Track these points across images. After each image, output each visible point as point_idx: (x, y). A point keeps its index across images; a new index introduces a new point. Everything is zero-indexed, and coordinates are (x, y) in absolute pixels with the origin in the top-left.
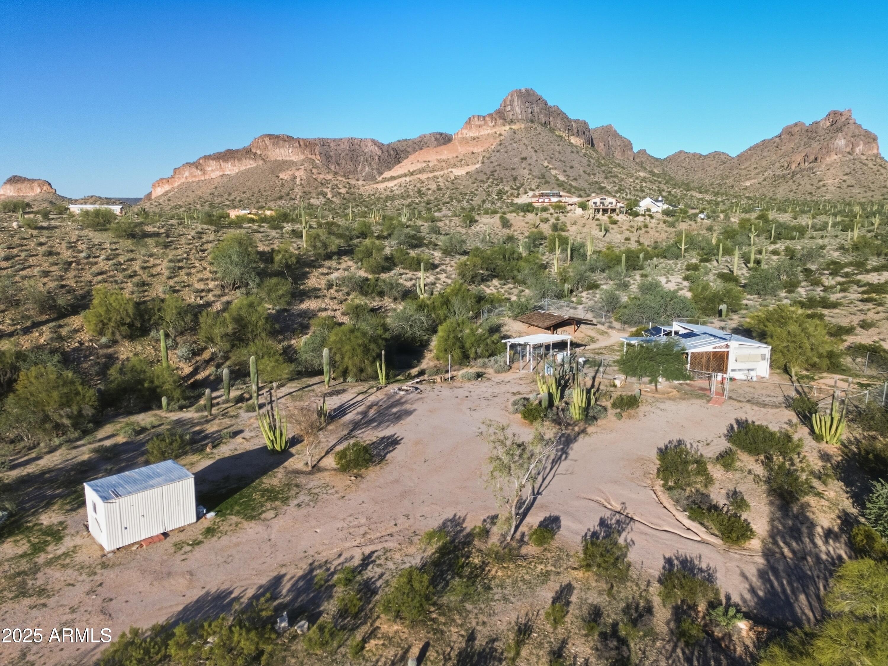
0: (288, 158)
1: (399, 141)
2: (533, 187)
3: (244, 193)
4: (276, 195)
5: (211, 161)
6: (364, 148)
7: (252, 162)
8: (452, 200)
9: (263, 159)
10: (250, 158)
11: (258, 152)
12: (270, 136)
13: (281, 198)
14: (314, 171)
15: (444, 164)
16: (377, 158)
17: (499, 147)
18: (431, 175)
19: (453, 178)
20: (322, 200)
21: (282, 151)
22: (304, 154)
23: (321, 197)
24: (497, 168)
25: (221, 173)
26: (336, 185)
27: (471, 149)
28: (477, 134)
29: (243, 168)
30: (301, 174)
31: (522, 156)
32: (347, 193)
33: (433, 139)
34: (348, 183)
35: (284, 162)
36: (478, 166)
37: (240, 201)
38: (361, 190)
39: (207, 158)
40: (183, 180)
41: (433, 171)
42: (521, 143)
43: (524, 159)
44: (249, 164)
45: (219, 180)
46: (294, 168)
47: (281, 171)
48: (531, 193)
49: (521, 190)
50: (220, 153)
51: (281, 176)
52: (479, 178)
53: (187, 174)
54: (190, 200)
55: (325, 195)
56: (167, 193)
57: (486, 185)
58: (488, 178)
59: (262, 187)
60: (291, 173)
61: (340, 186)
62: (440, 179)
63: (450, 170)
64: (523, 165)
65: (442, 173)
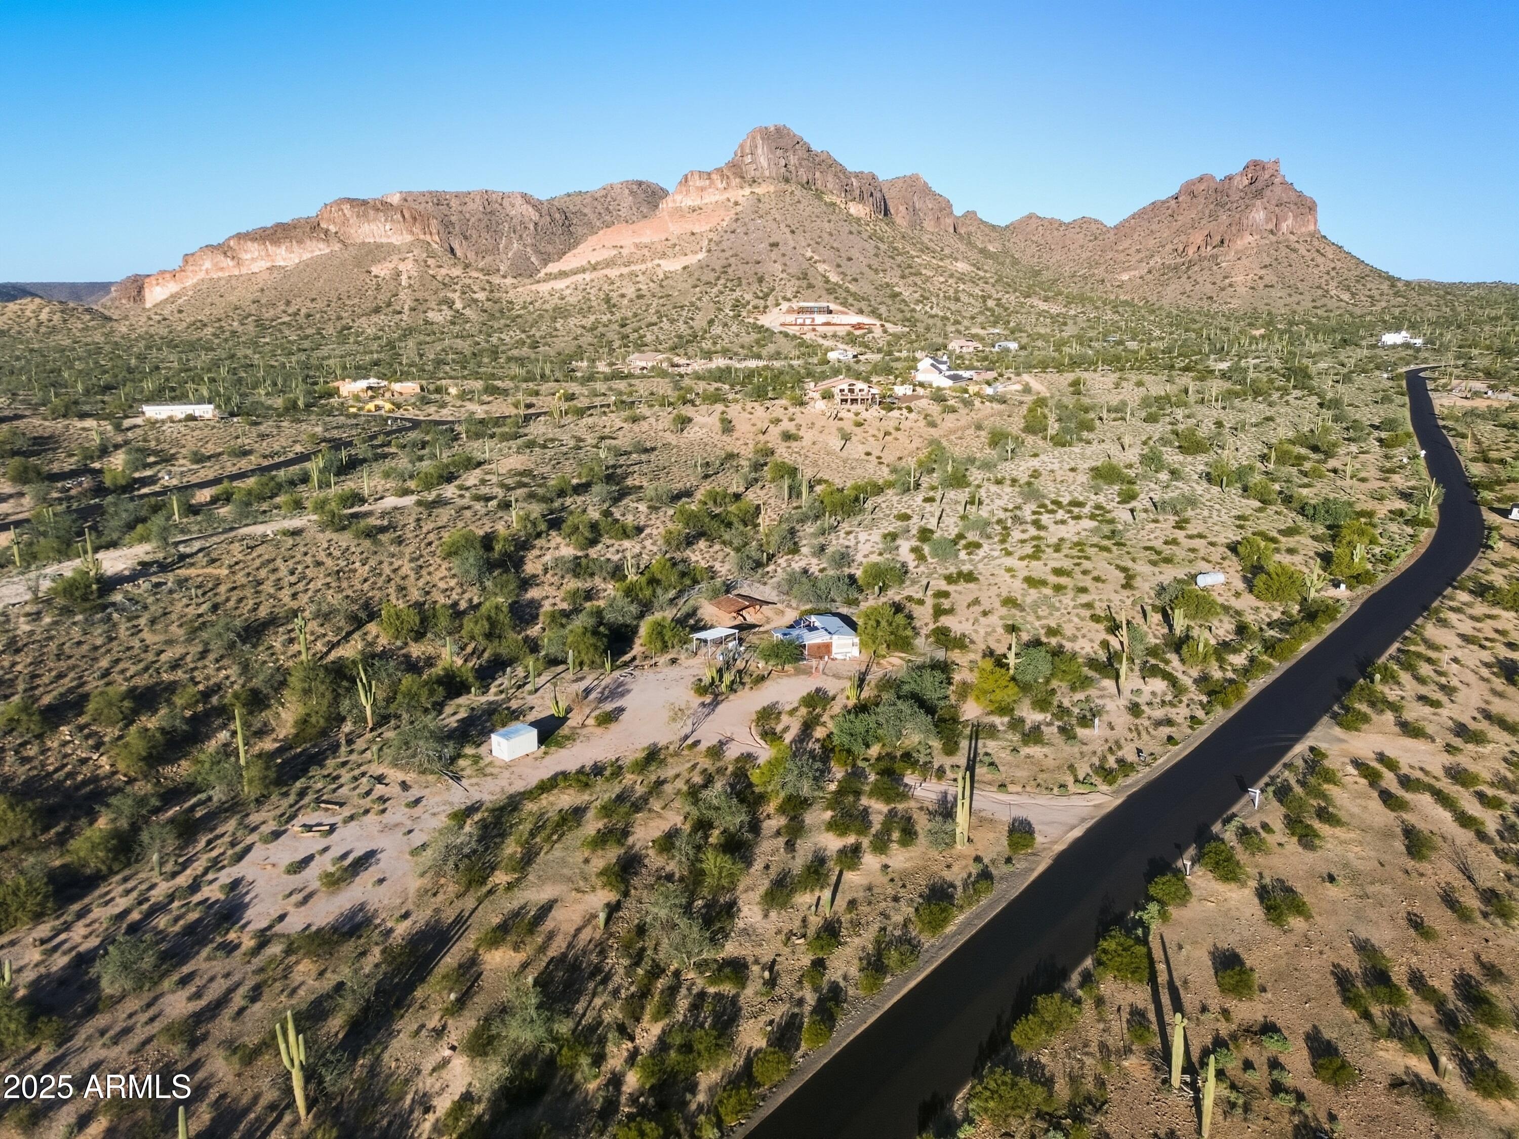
0: (384, 240)
1: (569, 195)
2: (789, 295)
3: (313, 300)
4: (369, 305)
5: (249, 243)
6: (509, 208)
7: (322, 245)
8: (660, 317)
9: (341, 241)
10: (319, 239)
11: (333, 228)
12: (352, 202)
13: (377, 310)
14: (431, 261)
15: (645, 251)
16: (532, 227)
17: (734, 225)
18: (625, 270)
19: (661, 276)
20: (448, 313)
21: (373, 226)
22: (412, 232)
23: (444, 307)
24: (732, 260)
25: (269, 264)
26: (469, 286)
27: (689, 227)
28: (697, 202)
29: (306, 256)
30: (408, 268)
31: (772, 240)
32: (488, 300)
33: (627, 192)
34: (488, 282)
35: (379, 246)
36: (701, 256)
37: (308, 316)
38: (511, 295)
39: (241, 237)
40: (202, 275)
41: (628, 264)
42: (769, 217)
43: (775, 245)
44: (316, 249)
45: (266, 275)
46: (395, 258)
47: (374, 262)
48: (785, 305)
49: (771, 300)
50: (264, 229)
51: (375, 270)
52: (704, 278)
53: (208, 265)
54: (218, 312)
55: (451, 304)
56: (174, 298)
57: (715, 290)
58: (718, 278)
59: (343, 289)
60: (391, 266)
61: (475, 288)
62: (641, 278)
63: (657, 261)
64: (773, 256)
65: (643, 267)
